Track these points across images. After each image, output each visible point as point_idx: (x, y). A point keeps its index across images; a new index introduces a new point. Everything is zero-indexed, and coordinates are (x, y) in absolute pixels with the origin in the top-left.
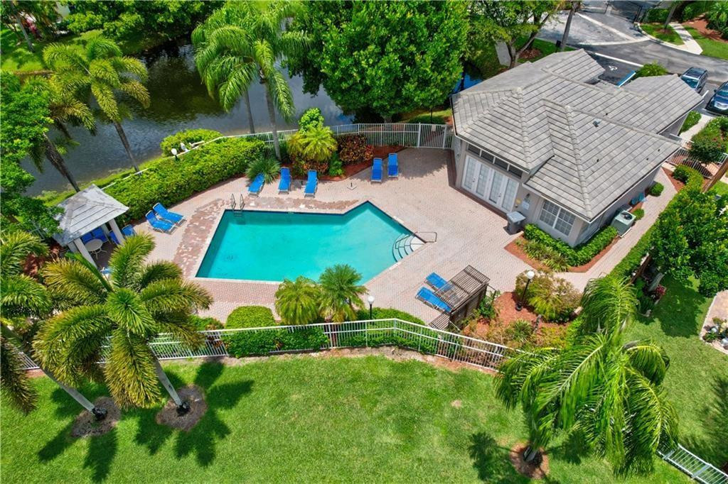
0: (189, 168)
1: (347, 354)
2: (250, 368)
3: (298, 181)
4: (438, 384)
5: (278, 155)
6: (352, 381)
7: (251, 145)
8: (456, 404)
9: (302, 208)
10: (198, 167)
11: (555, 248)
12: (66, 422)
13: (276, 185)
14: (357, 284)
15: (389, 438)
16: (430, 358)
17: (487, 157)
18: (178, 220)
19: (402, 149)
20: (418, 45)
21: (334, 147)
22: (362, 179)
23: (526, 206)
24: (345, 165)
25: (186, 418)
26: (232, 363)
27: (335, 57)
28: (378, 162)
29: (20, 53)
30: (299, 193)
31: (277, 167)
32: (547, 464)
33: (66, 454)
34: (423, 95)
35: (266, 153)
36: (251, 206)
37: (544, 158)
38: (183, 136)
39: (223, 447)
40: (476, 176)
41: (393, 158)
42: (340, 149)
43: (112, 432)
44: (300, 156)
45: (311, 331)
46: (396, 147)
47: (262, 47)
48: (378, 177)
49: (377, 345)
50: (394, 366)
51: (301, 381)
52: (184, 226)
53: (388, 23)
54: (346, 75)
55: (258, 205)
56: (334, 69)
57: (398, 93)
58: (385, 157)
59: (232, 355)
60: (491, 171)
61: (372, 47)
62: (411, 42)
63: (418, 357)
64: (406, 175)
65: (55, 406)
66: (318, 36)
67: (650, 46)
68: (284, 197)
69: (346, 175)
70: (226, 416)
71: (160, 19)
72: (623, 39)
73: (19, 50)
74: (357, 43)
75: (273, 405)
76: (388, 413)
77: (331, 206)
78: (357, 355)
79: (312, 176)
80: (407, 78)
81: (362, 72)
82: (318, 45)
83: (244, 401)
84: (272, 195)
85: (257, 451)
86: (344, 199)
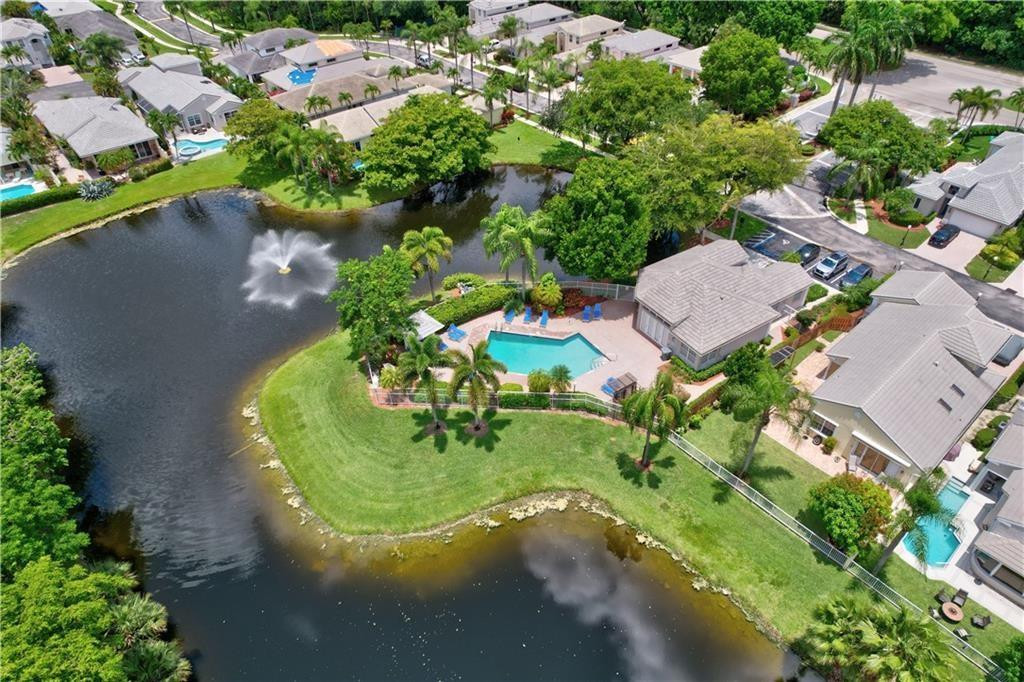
0: (471, 303)
1: (560, 412)
2: (510, 414)
3: (535, 317)
4: (604, 429)
5: (524, 296)
6: (561, 424)
7: (508, 291)
8: (613, 439)
9: (538, 334)
10: (476, 303)
11: (686, 370)
12: (421, 428)
13: (522, 317)
14: (569, 375)
15: (578, 449)
16: (603, 418)
17: (653, 314)
18: (463, 334)
19: (605, 299)
20: (615, 247)
21: (561, 298)
22: (577, 318)
23: (672, 343)
24: (566, 308)
25: (479, 432)
26: (500, 411)
27: (567, 249)
28: (588, 308)
29: (323, 195)
30: (536, 324)
31: (523, 306)
32: (651, 467)
33: (425, 440)
34: (617, 273)
35: (516, 296)
36: (506, 330)
37: (684, 317)
38: (458, 278)
39: (497, 446)
40: (647, 323)
41: (598, 306)
42: (564, 298)
43: (445, 435)
44: (539, 302)
45: (543, 397)
46: (601, 299)
47: (527, 242)
48: (587, 318)
49: (576, 409)
50: (583, 420)
51: (535, 421)
52: (467, 338)
53: (598, 234)
54: (572, 259)
55: (510, 329)
56: (565, 256)
57: (602, 271)
58: (592, 305)
59: (501, 406)
60: (655, 322)
61: (588, 247)
62: (611, 244)
63: (597, 417)
64: (605, 319)
65: (415, 421)
66: (558, 234)
67: (828, 223)
68: (527, 326)
69: (567, 315)
70: (500, 433)
71: (432, 177)
72: (807, 214)
73: (321, 192)
74: (580, 244)
75: (522, 431)
76: (579, 439)
77: (556, 334)
78: (566, 413)
79: (545, 314)
80: (608, 263)
81: (581, 259)
82: (558, 239)
83: (507, 428)
84: (519, 323)
85: (514, 449)
86: (564, 331)
